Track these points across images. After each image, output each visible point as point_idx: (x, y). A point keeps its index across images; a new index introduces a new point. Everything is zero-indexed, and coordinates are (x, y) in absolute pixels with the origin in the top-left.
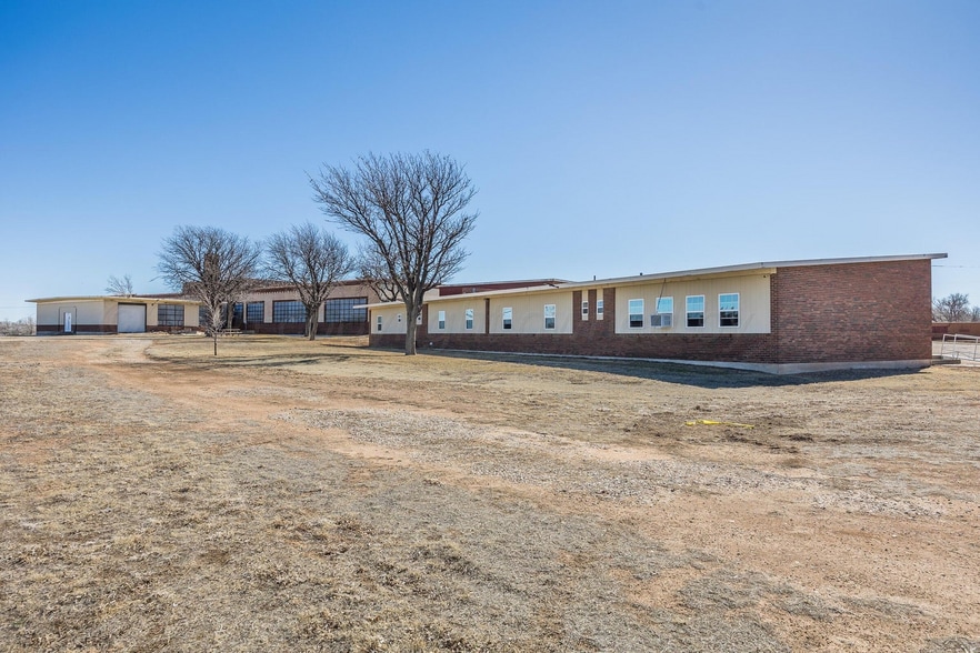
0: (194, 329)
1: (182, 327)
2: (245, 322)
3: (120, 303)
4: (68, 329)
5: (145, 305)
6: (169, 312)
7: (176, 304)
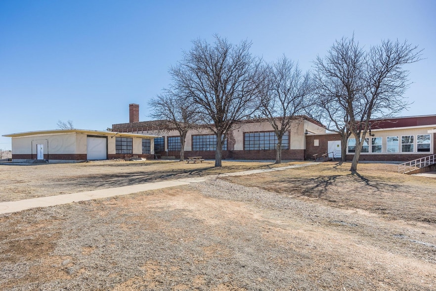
0: (140, 157)
1: (132, 155)
2: (166, 150)
3: (88, 136)
4: (40, 157)
5: (106, 137)
6: (123, 144)
7: (127, 137)
